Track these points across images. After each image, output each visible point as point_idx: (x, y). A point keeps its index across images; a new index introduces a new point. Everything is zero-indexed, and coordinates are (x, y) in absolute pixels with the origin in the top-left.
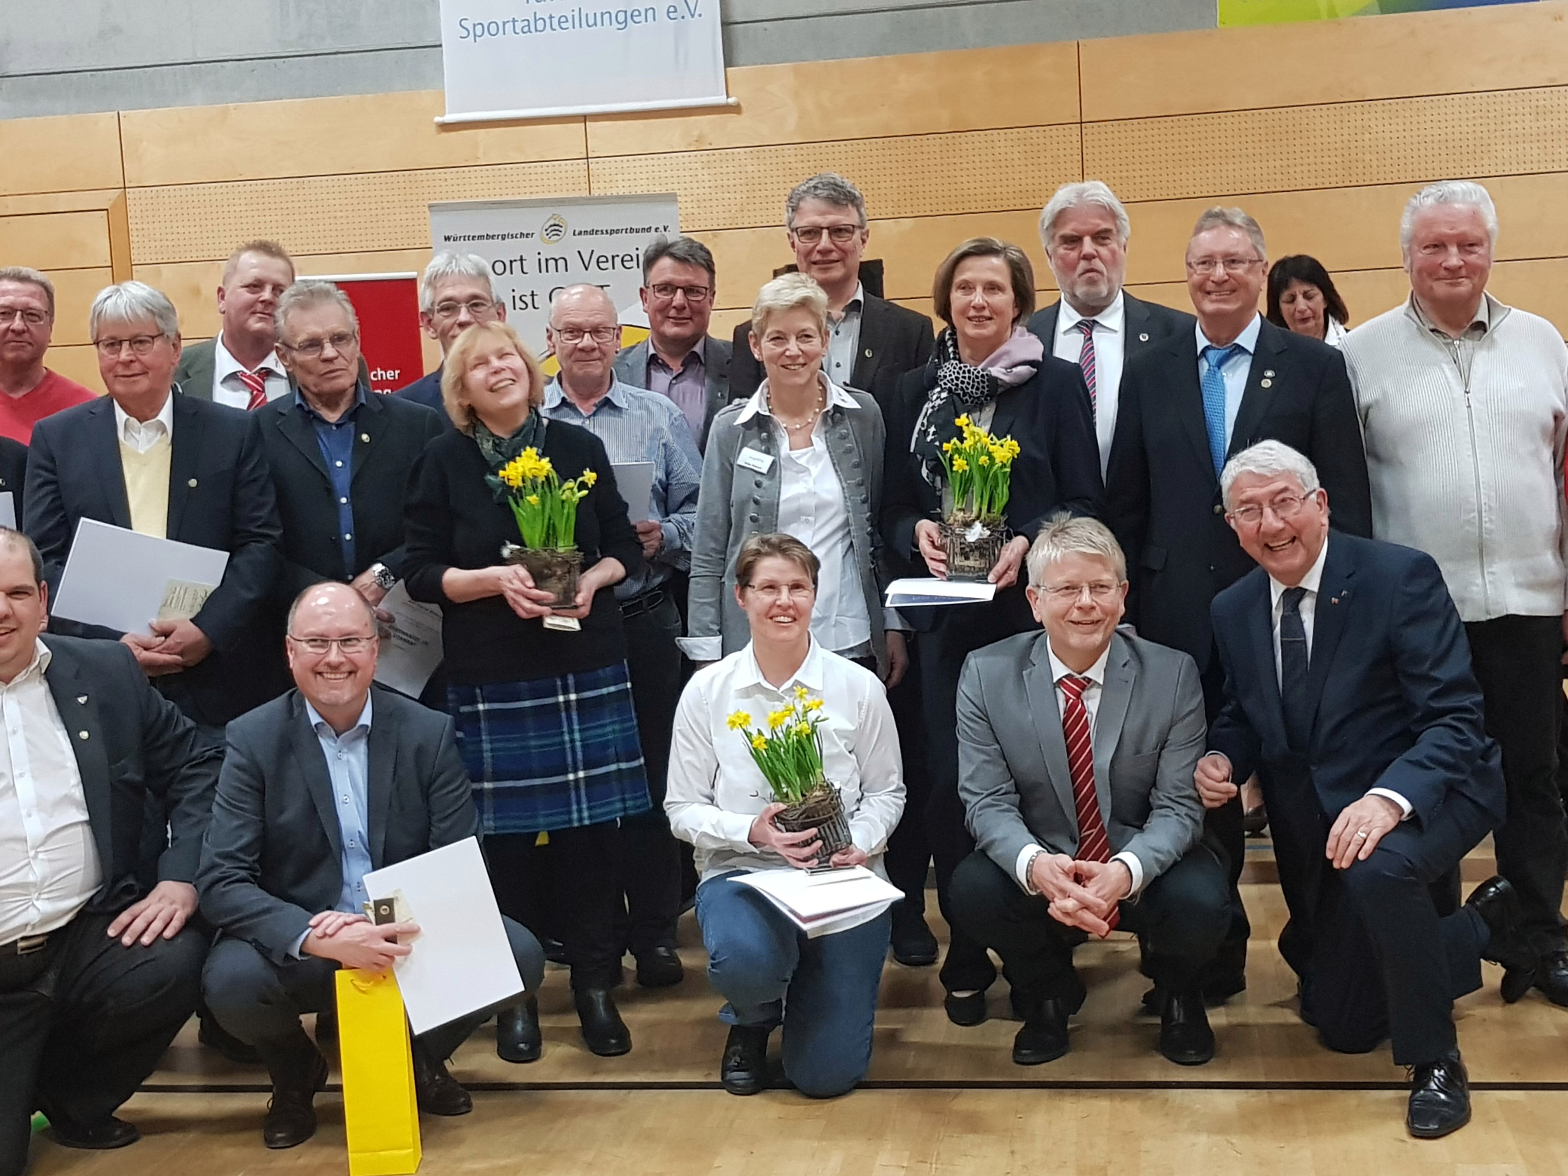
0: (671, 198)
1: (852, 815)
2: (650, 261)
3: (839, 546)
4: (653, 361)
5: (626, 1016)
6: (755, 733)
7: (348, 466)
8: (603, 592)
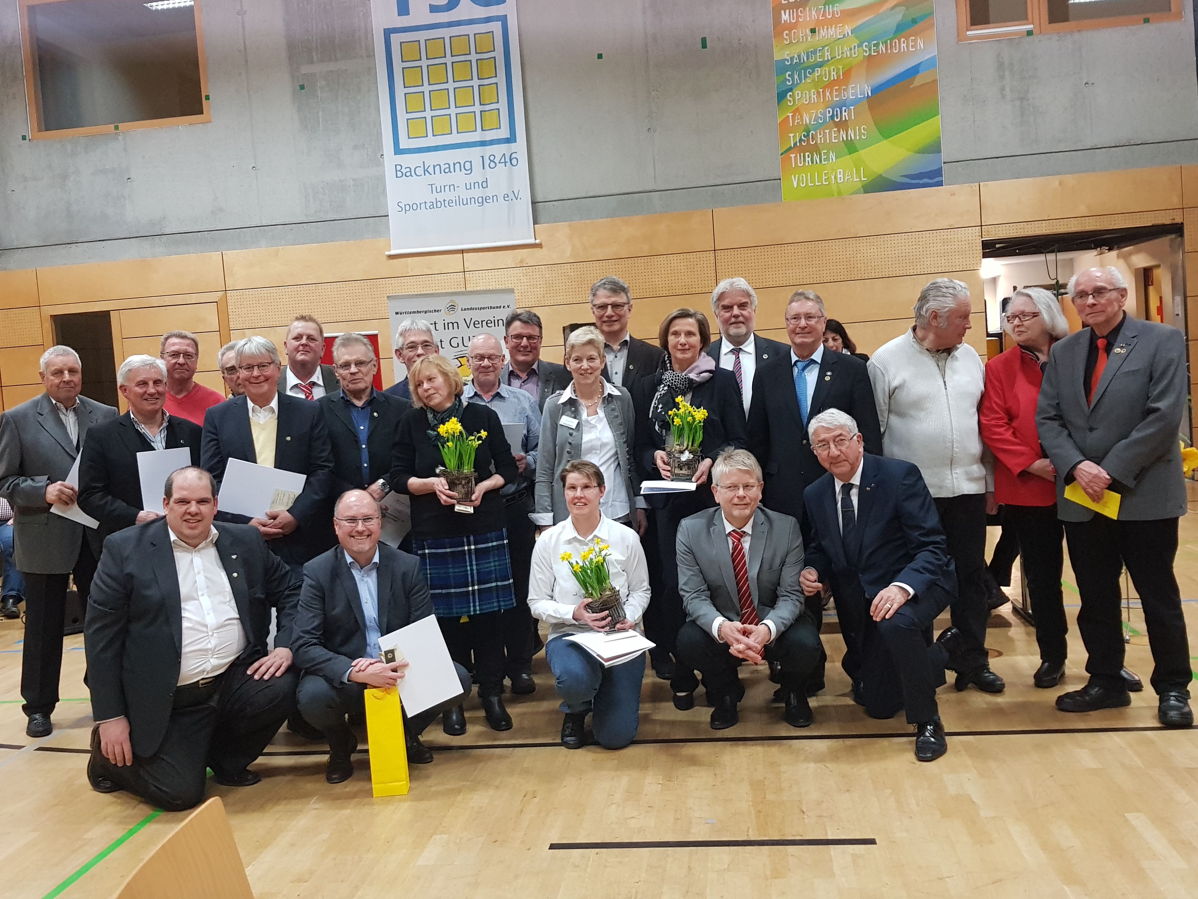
0: (512, 291)
1: (624, 603)
2: (509, 324)
3: (612, 465)
4: (512, 374)
5: (509, 710)
6: (574, 563)
7: (366, 430)
8: (488, 494)
